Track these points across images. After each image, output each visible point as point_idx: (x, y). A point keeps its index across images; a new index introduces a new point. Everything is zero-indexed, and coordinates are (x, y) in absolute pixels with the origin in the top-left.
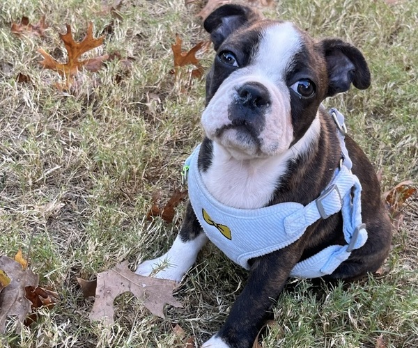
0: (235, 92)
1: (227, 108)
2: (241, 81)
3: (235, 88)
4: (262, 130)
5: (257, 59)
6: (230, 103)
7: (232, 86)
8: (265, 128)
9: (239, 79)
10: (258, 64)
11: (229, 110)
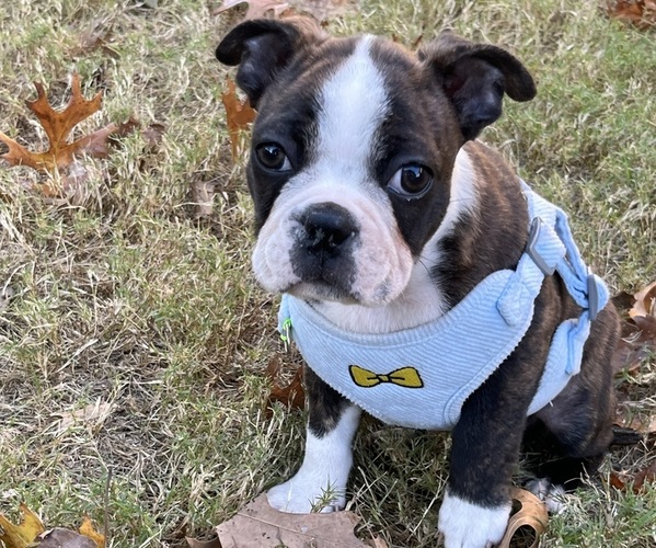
0: (295, 223)
1: (287, 257)
2: (300, 201)
3: (293, 217)
4: (353, 281)
5: (319, 148)
6: (290, 248)
7: (288, 213)
8: (357, 277)
9: (296, 198)
10: (321, 158)
11: (291, 260)
